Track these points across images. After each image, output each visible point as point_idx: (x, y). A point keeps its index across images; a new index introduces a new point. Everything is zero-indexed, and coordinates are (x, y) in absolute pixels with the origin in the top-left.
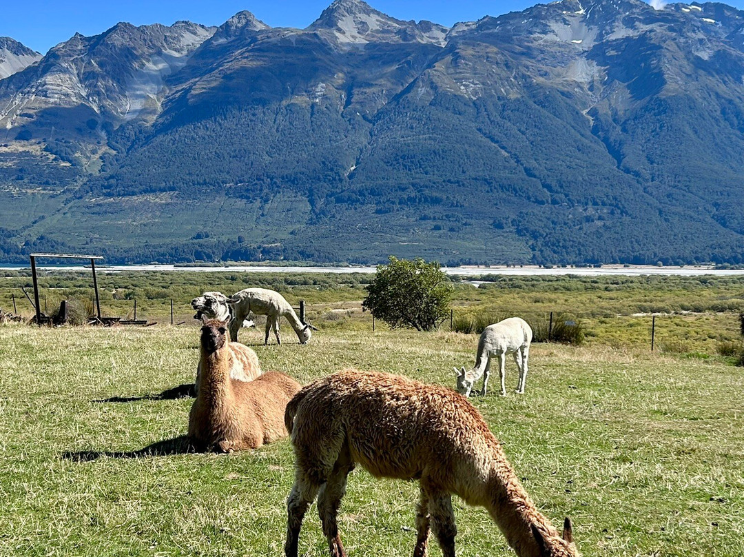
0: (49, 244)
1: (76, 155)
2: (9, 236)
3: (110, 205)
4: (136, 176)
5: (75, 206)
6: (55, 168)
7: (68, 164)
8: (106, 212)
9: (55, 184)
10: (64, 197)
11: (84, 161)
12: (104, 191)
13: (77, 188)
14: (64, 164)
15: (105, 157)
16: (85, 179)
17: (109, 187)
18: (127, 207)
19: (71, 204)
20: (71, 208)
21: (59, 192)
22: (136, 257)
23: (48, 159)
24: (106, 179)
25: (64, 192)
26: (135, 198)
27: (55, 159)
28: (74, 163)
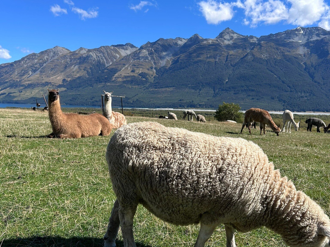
0: (139, 102)
1: (147, 77)
2: (129, 99)
3: (156, 91)
4: (164, 83)
6: (141, 80)
7: (145, 79)
8: (155, 93)
9: (141, 85)
10: (144, 88)
11: (149, 78)
12: (154, 87)
13: (147, 86)
14: (144, 79)
15: (155, 77)
16: (150, 83)
17: (156, 86)
18: (161, 92)
19: (145, 90)
20: (145, 92)
21: (142, 87)
22: (163, 106)
24: (155, 83)
25: (144, 87)
26: (163, 89)
27: (141, 78)
28: (147, 79)
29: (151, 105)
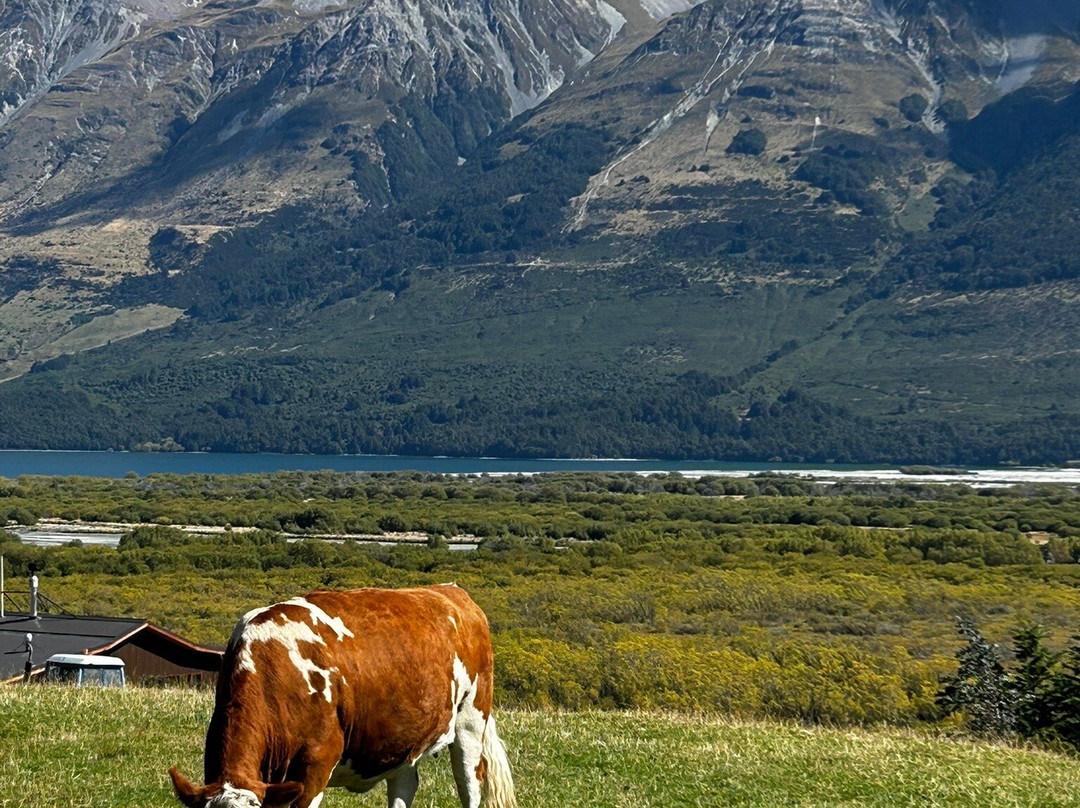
0: (809, 412)
1: (874, 187)
2: (713, 392)
3: (959, 311)
4: (1026, 237)
5: (872, 317)
6: (824, 220)
7: (852, 211)
8: (947, 331)
9: (821, 260)
10: (846, 293)
11: (892, 201)
12: (942, 276)
13: (875, 270)
14: (845, 211)
15: (945, 191)
16: (896, 248)
17: (954, 266)
18: (1001, 317)
19: (861, 310)
20: (860, 320)
21: (831, 281)
22: (1029, 447)
23: (806, 198)
24: (950, 246)
25: (844, 281)
26: (1023, 292)
27: (822, 199)
28: (870, 207)
29: (922, 442)
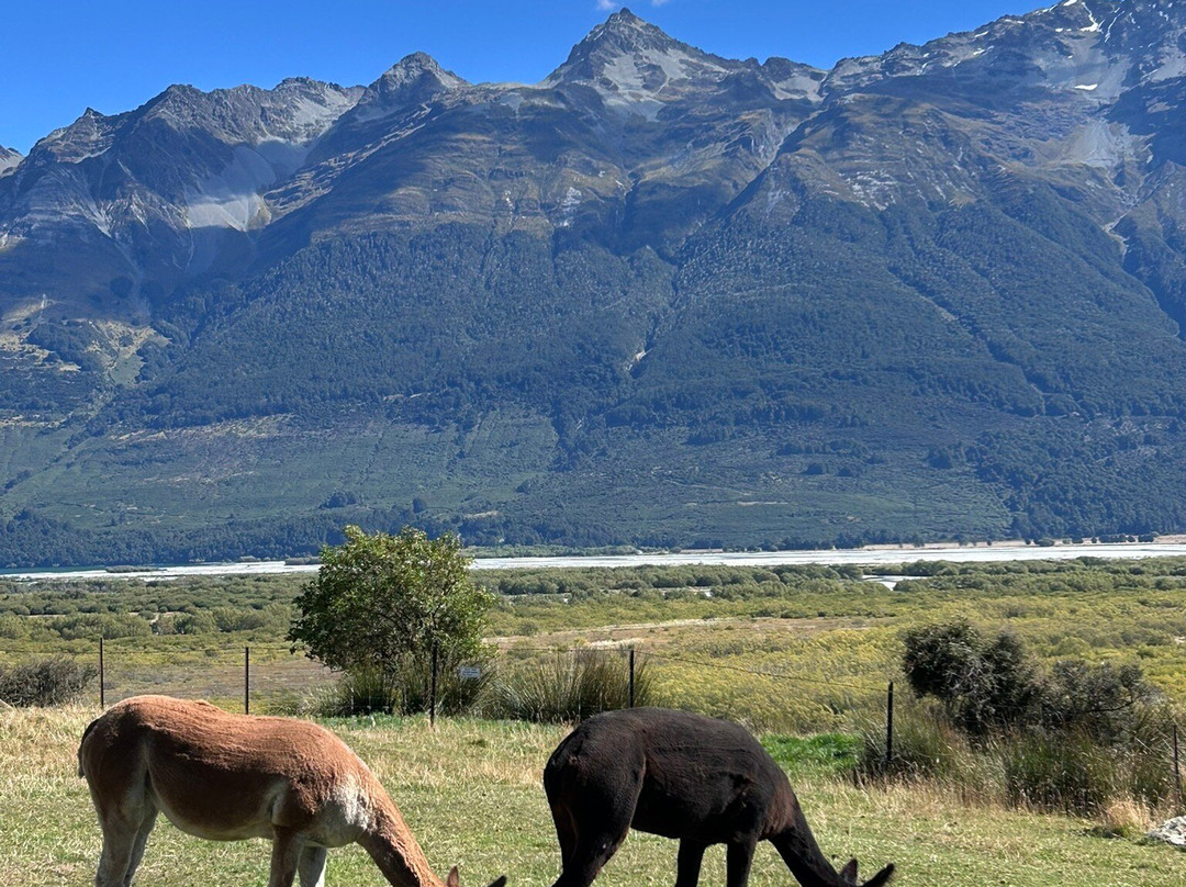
0: (39, 528)
1: (90, 349)
3: (158, 445)
4: (210, 387)
5: (91, 451)
6: (50, 376)
7: (74, 368)
8: (150, 460)
9: (49, 407)
10: (68, 433)
11: (106, 360)
12: (146, 418)
13: (92, 414)
14: (68, 368)
15: (147, 352)
16: (109, 397)
17: (155, 410)
18: (191, 449)
19: (82, 446)
20: (82, 453)
21: (57, 423)
22: (211, 547)
23: (35, 358)
24: (151, 394)
25: (67, 424)
26: (207, 429)
27: (49, 359)
28: (87, 364)
29: (129, 546)
